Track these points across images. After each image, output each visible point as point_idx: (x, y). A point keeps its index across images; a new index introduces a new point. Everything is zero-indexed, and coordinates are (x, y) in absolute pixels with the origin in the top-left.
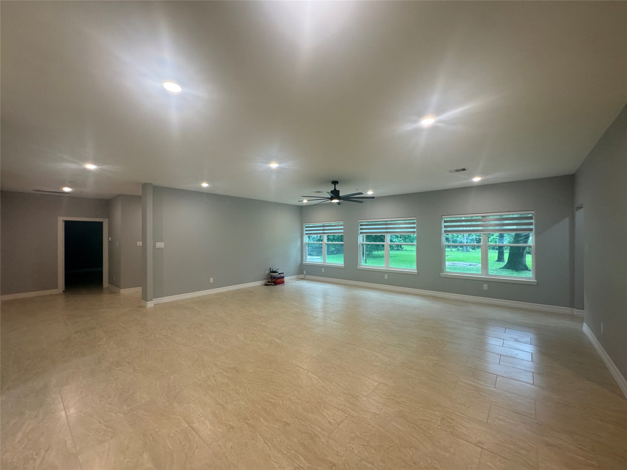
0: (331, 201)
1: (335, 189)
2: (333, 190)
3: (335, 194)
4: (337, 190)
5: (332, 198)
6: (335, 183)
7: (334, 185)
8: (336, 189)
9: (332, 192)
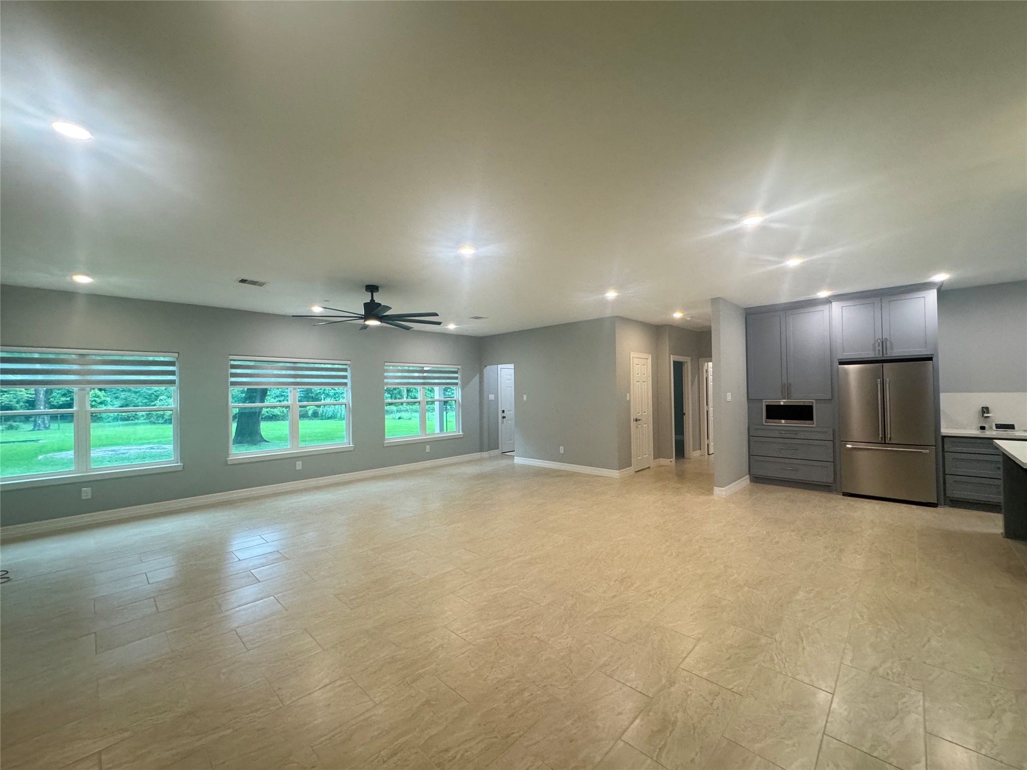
0: (365, 321)
1: (372, 300)
2: (369, 301)
3: (372, 310)
4: (376, 302)
5: (366, 317)
6: (372, 288)
7: (370, 293)
8: (374, 301)
9: (366, 305)
